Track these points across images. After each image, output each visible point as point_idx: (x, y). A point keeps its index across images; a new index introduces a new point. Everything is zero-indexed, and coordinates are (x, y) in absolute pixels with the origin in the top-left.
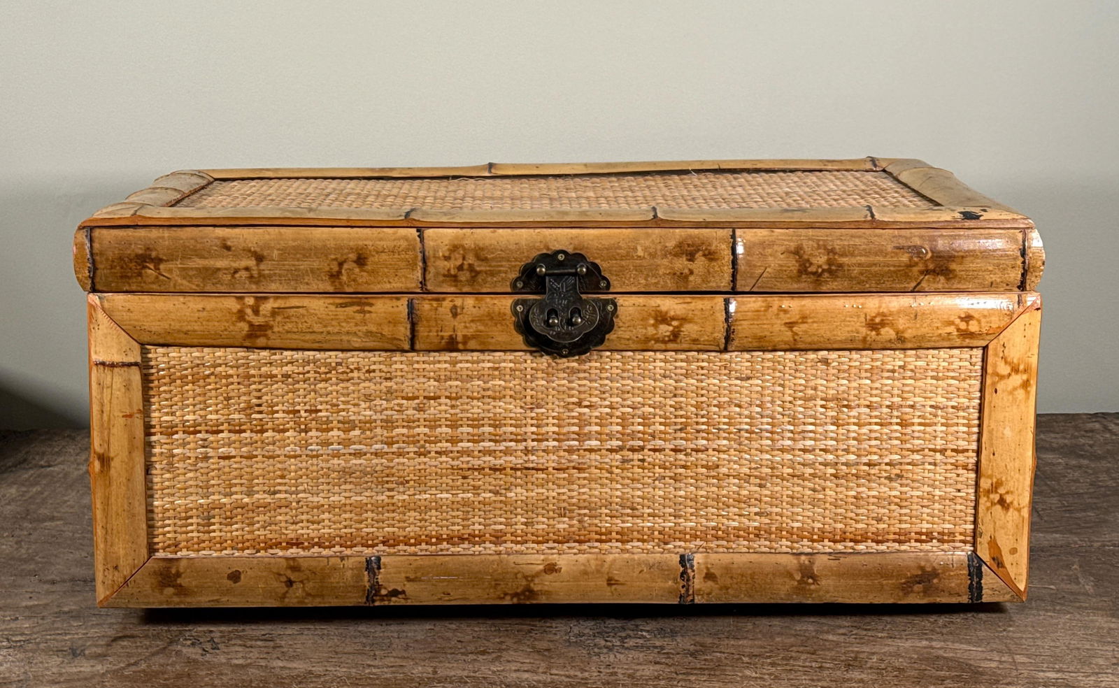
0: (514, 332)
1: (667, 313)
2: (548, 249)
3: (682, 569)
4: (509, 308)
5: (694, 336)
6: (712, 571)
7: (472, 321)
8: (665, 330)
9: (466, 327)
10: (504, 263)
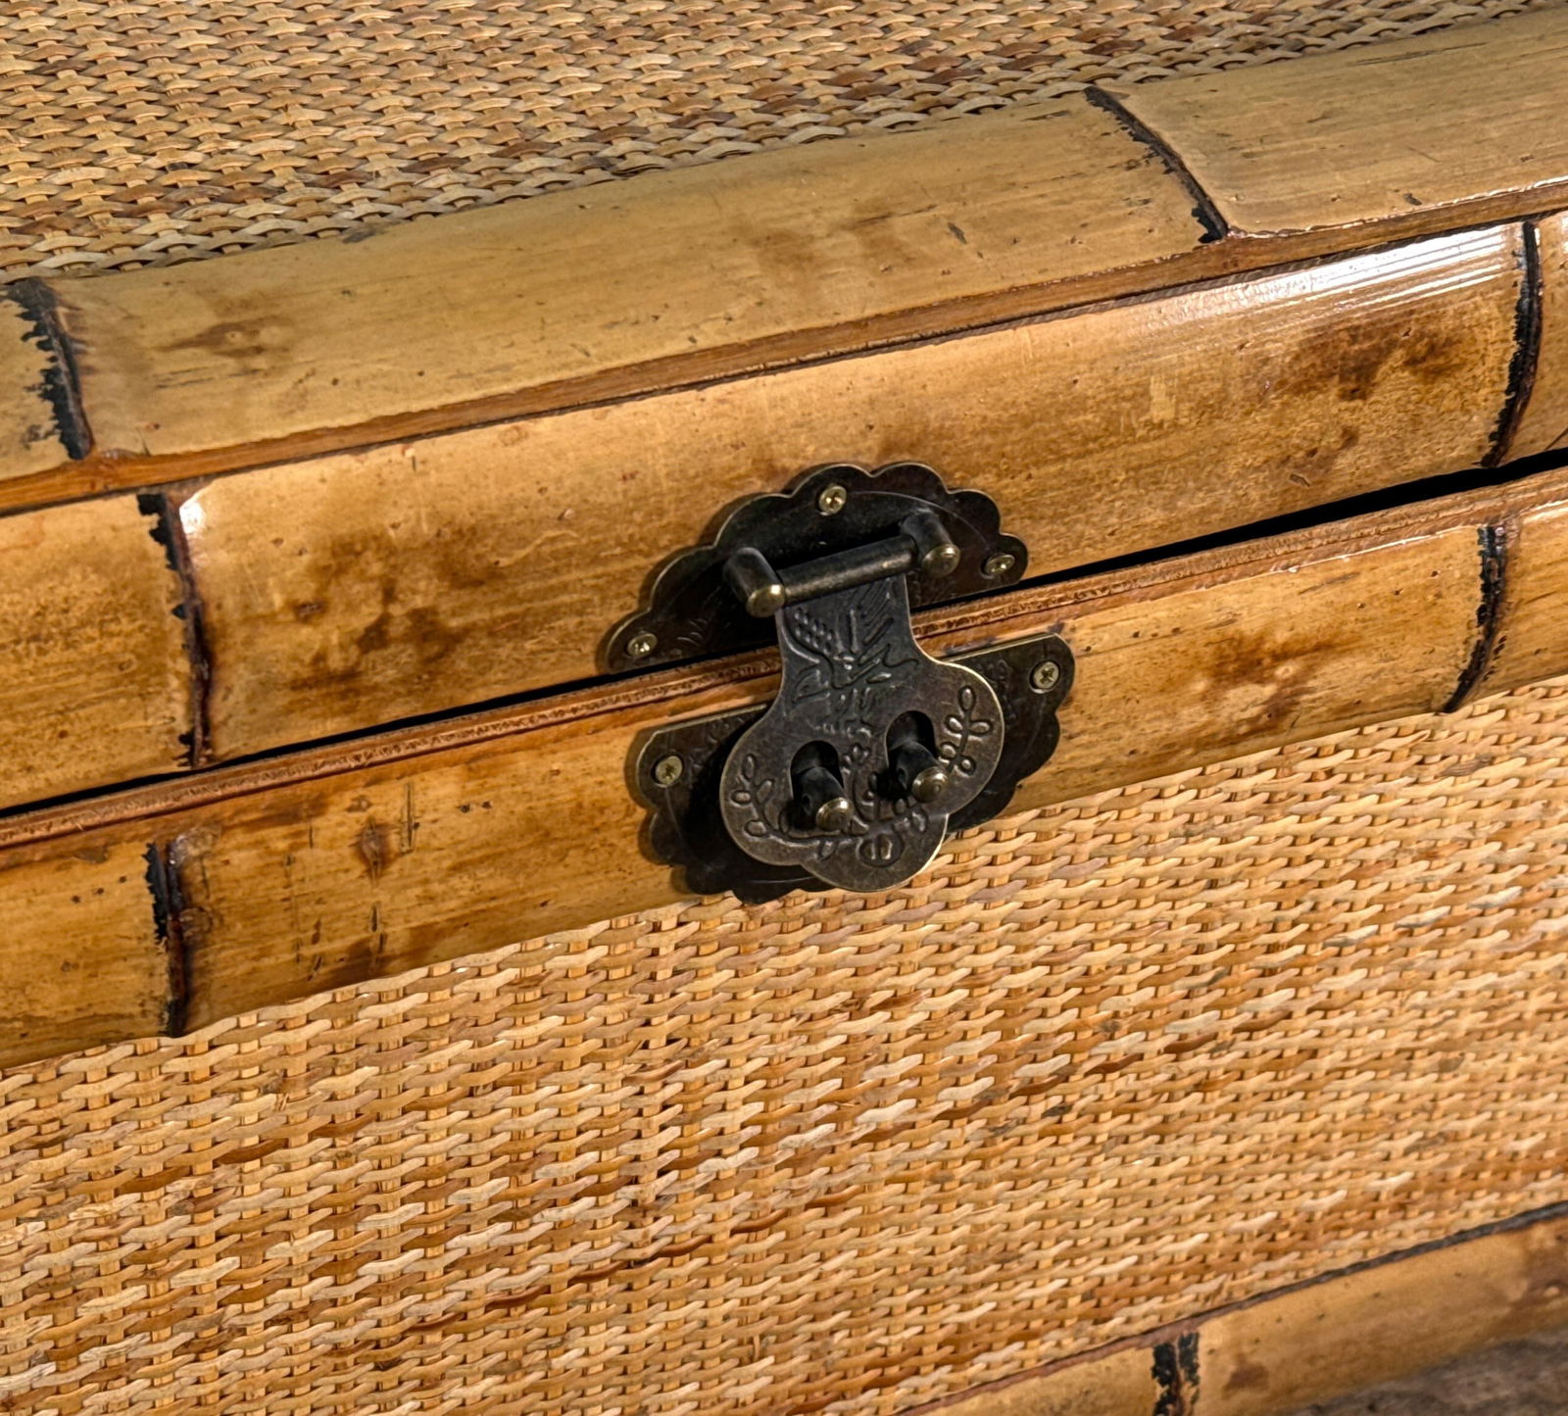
0: (641, 862)
1: (1261, 639)
3: (1160, 1390)
5: (1346, 696)
6: (1254, 1360)
7: (457, 868)
8: (1246, 700)
9: (431, 899)
10: (575, 575)
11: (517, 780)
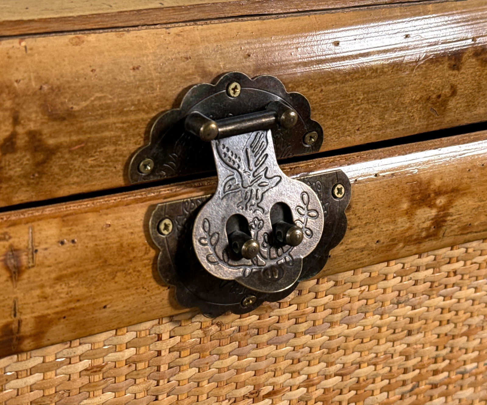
0: (154, 284)
1: (429, 183)
2: (205, 74)
4: (140, 229)
5: (466, 219)
7: (59, 279)
9: (45, 298)
10: (112, 120)
11: (88, 228)
